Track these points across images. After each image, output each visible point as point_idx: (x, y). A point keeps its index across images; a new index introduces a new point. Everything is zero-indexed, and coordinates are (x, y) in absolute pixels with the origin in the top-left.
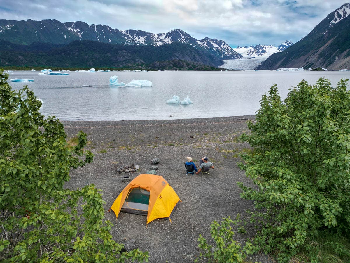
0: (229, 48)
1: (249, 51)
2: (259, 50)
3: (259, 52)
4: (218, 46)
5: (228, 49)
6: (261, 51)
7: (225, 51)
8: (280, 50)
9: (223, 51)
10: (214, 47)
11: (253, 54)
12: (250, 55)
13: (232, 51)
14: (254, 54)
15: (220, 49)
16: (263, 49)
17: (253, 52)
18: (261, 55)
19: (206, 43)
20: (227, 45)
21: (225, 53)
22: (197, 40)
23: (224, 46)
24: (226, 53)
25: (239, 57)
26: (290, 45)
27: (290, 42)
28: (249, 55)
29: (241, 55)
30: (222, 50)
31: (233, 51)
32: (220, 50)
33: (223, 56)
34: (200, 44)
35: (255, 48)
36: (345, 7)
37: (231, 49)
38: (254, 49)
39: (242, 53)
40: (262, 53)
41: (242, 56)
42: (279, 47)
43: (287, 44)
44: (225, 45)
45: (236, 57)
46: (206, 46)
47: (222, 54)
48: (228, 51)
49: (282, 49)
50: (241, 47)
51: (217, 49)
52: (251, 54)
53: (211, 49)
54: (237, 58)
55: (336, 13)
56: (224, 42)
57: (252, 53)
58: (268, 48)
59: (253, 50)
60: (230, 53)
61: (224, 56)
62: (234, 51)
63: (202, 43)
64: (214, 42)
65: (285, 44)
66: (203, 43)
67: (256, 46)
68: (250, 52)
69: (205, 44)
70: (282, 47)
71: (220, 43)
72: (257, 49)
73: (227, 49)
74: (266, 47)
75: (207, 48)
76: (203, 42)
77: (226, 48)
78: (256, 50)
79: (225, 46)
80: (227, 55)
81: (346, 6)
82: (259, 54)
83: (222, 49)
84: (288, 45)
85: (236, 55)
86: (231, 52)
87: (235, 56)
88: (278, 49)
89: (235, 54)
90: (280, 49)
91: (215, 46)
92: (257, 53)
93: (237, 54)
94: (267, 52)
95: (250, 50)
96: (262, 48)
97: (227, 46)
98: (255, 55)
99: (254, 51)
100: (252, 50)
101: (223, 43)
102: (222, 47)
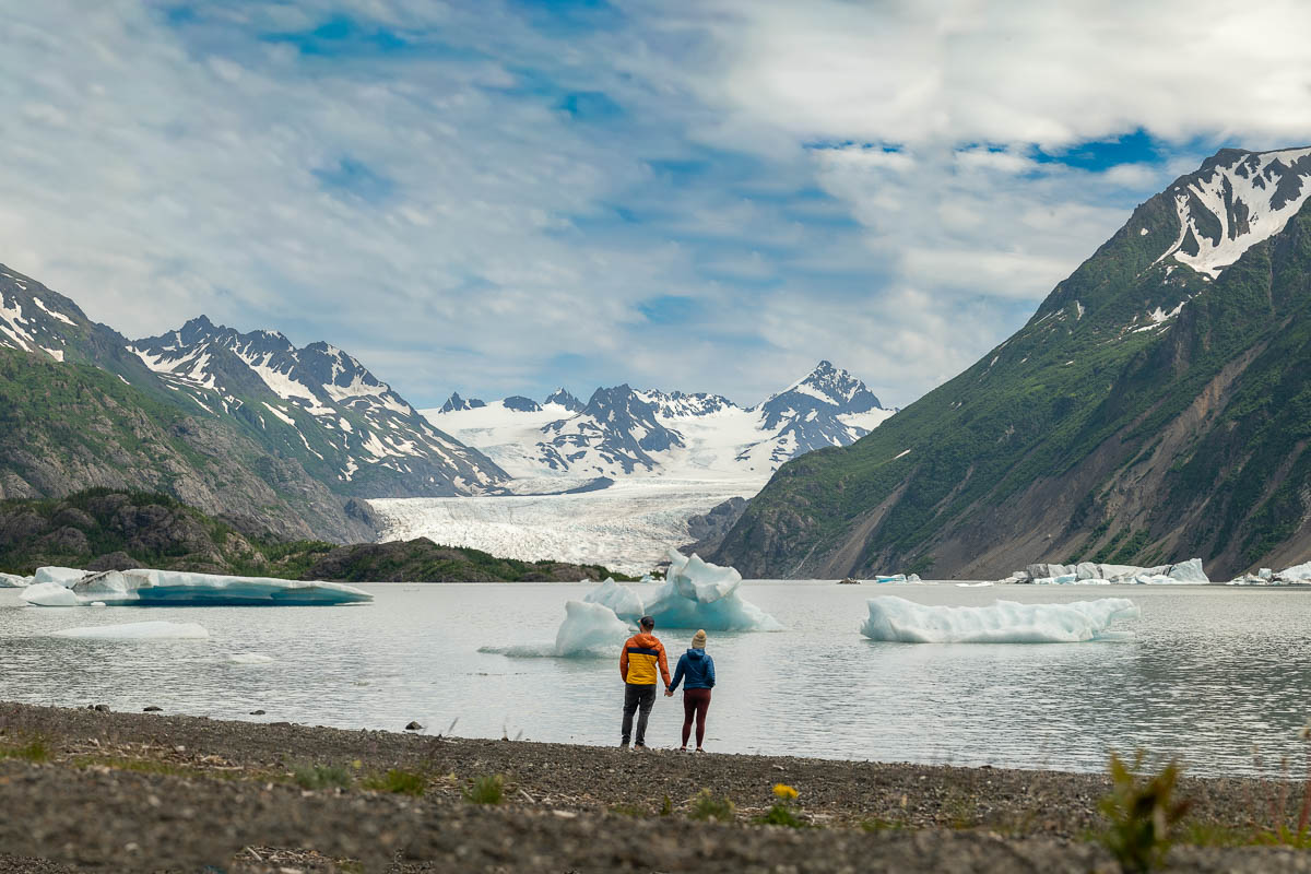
0: (391, 405)
1: (552, 435)
2: (624, 424)
3: (630, 443)
4: (301, 391)
6: (639, 433)
7: (362, 431)
8: (785, 431)
9: (345, 425)
10: (275, 399)
11: (581, 455)
12: (561, 467)
13: (422, 432)
14: (593, 455)
15: (317, 409)
16: (653, 421)
17: (580, 441)
18: (649, 463)
19: (203, 361)
20: (370, 380)
21: (367, 446)
22: (127, 342)
23: (349, 392)
24: (374, 446)
25: (483, 478)
26: (850, 396)
27: (843, 380)
28: (553, 465)
29: (497, 461)
30: (336, 424)
31: (429, 433)
32: (326, 421)
33: (353, 467)
34: (155, 368)
35: (590, 409)
36: (1231, 174)
37: (406, 411)
38: (585, 419)
39: (498, 450)
40: (653, 454)
41: (504, 475)
42: (767, 407)
43: (829, 391)
44: (357, 380)
45: (458, 481)
46: (210, 385)
47: (344, 454)
48: (388, 430)
49: (792, 425)
50: (477, 403)
51: (298, 407)
52: (571, 458)
53: (247, 416)
54: (467, 489)
55: (1184, 199)
56: (346, 360)
57: (570, 449)
58: (690, 418)
59: (582, 426)
60: (407, 447)
61: (364, 466)
62: (437, 432)
63: (166, 367)
64: (268, 357)
65: (808, 390)
66: (176, 363)
67: (600, 394)
68: (559, 441)
69: (197, 375)
70: (792, 413)
71: (314, 366)
72: (611, 417)
73: (373, 415)
74: (672, 404)
75: (213, 400)
76: (178, 355)
77: (362, 407)
78: (603, 426)
79: (358, 388)
80: (382, 460)
81: (1235, 165)
82: (631, 455)
83: (340, 411)
84: (837, 397)
85: (457, 460)
86: (410, 437)
87: (453, 474)
88: (769, 426)
89: (447, 451)
90: (781, 425)
91: (283, 385)
92: (611, 445)
93: (461, 454)
94: (689, 444)
95: (558, 425)
96: (647, 411)
97: (375, 391)
98: (603, 463)
99: (587, 432)
100: (571, 428)
101: (338, 367)
102: (337, 398)
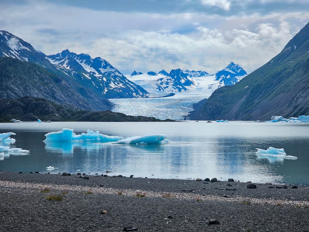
0: (117, 74)
1: (160, 82)
2: (179, 79)
3: (180, 84)
4: (93, 70)
5: (115, 77)
6: (183, 81)
7: (109, 80)
8: (221, 81)
9: (105, 79)
10: (86, 73)
11: (167, 87)
12: (162, 90)
13: (125, 81)
14: (170, 87)
15: (97, 75)
16: (186, 78)
17: (167, 83)
18: (185, 89)
19: (67, 62)
20: (112, 67)
21: (110, 85)
22: (46, 56)
23: (106, 70)
24: (112, 85)
25: (141, 93)
26: (239, 71)
27: (237, 67)
28: (160, 90)
29: (144, 88)
30: (102, 79)
31: (127, 81)
32: (100, 78)
33: (106, 90)
34: (53, 63)
35: (170, 75)
37: (121, 76)
38: (169, 78)
39: (145, 86)
40: (186, 87)
41: (146, 92)
42: (217, 74)
43: (233, 70)
44: (108, 67)
45: (134, 94)
46: (68, 68)
47: (104, 87)
48: (116, 81)
49: (223, 79)
50: (140, 73)
51: (92, 75)
52: (165, 88)
53: (78, 76)
54: (136, 96)
56: (106, 62)
57: (165, 86)
58: (197, 77)
59: (168, 79)
60: (121, 85)
61: (109, 90)
62: (129, 81)
63: (56, 63)
64: (84, 61)
65: (228, 70)
66: (59, 62)
67: (173, 71)
68: (162, 83)
69: (65, 65)
70: (223, 76)
71: (97, 63)
72: (175, 77)
73: (112, 77)
74: (192, 74)
75: (69, 72)
76: (60, 60)
77: (109, 74)
78: (173, 80)
79: (108, 69)
80: (114, 89)
82: (181, 87)
83: (104, 75)
84: (235, 72)
86: (122, 82)
87: (133, 92)
88: (217, 79)
89: (132, 86)
90: (220, 79)
91: (88, 69)
92: (175, 85)
93: (135, 87)
94: (196, 84)
95: (161, 79)
96: (185, 76)
97: (113, 70)
98: (173, 89)
99: (169, 81)
100: (165, 80)
101: (103, 64)
102: (103, 72)
